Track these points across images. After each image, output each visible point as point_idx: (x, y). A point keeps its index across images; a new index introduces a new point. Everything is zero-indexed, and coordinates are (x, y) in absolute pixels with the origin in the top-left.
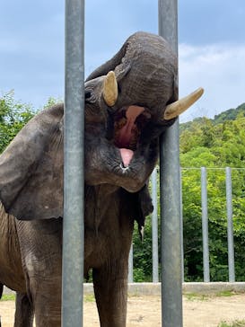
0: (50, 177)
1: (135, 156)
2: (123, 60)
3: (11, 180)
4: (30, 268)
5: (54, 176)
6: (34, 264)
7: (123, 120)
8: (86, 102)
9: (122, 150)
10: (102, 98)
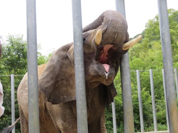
0: (64, 82)
1: (111, 67)
2: (103, 23)
3: (49, 84)
4: (61, 127)
5: (67, 81)
6: (63, 125)
7: (102, 51)
8: (84, 44)
9: (104, 65)
10: (94, 41)
